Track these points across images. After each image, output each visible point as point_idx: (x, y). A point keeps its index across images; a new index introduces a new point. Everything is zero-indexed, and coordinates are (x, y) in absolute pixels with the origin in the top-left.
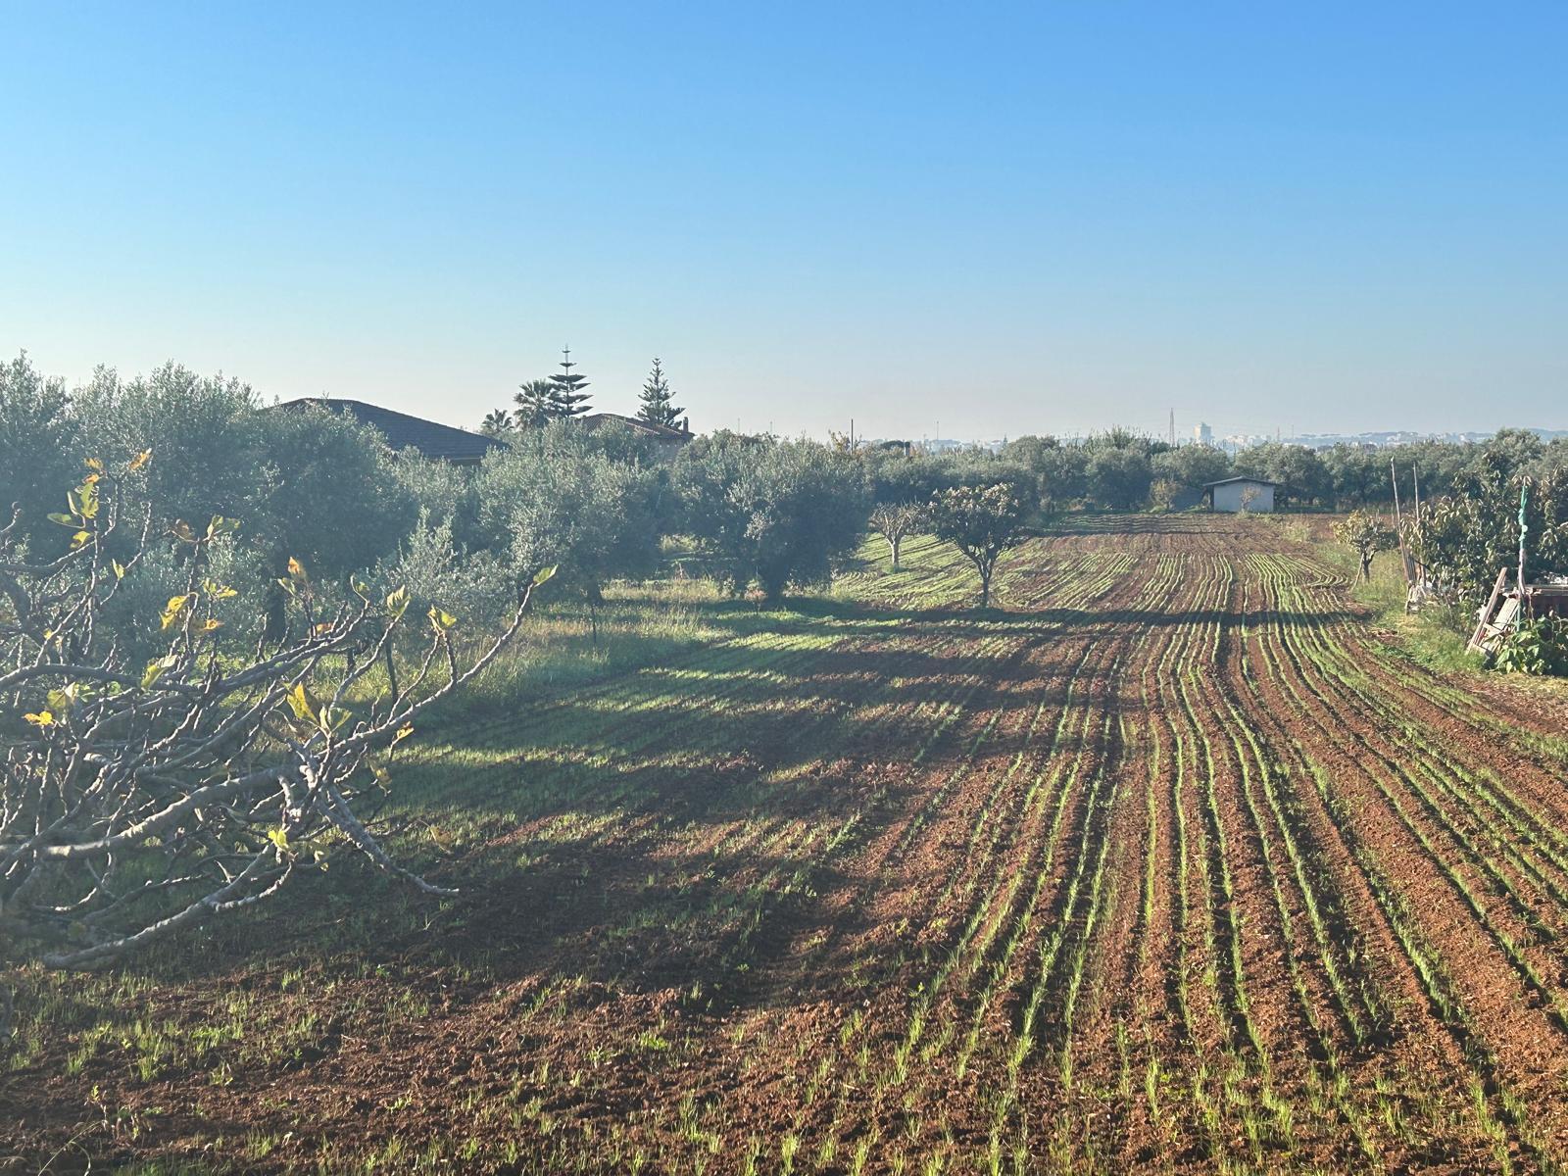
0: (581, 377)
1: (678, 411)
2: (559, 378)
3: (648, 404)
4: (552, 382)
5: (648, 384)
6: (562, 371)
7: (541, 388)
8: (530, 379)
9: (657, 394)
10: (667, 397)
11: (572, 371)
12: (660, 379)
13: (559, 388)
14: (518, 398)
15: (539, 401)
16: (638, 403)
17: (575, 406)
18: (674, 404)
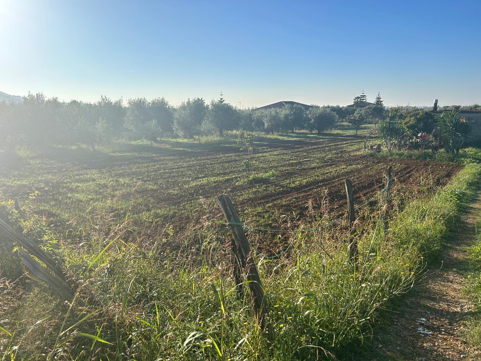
1: (382, 101)
3: (377, 100)
5: (377, 96)
6: (362, 95)
7: (358, 98)
8: (356, 96)
9: (379, 98)
10: (380, 99)
11: (364, 95)
12: (379, 96)
13: (361, 97)
14: (354, 100)
15: (358, 100)
16: (375, 100)
17: (364, 101)
18: (381, 100)
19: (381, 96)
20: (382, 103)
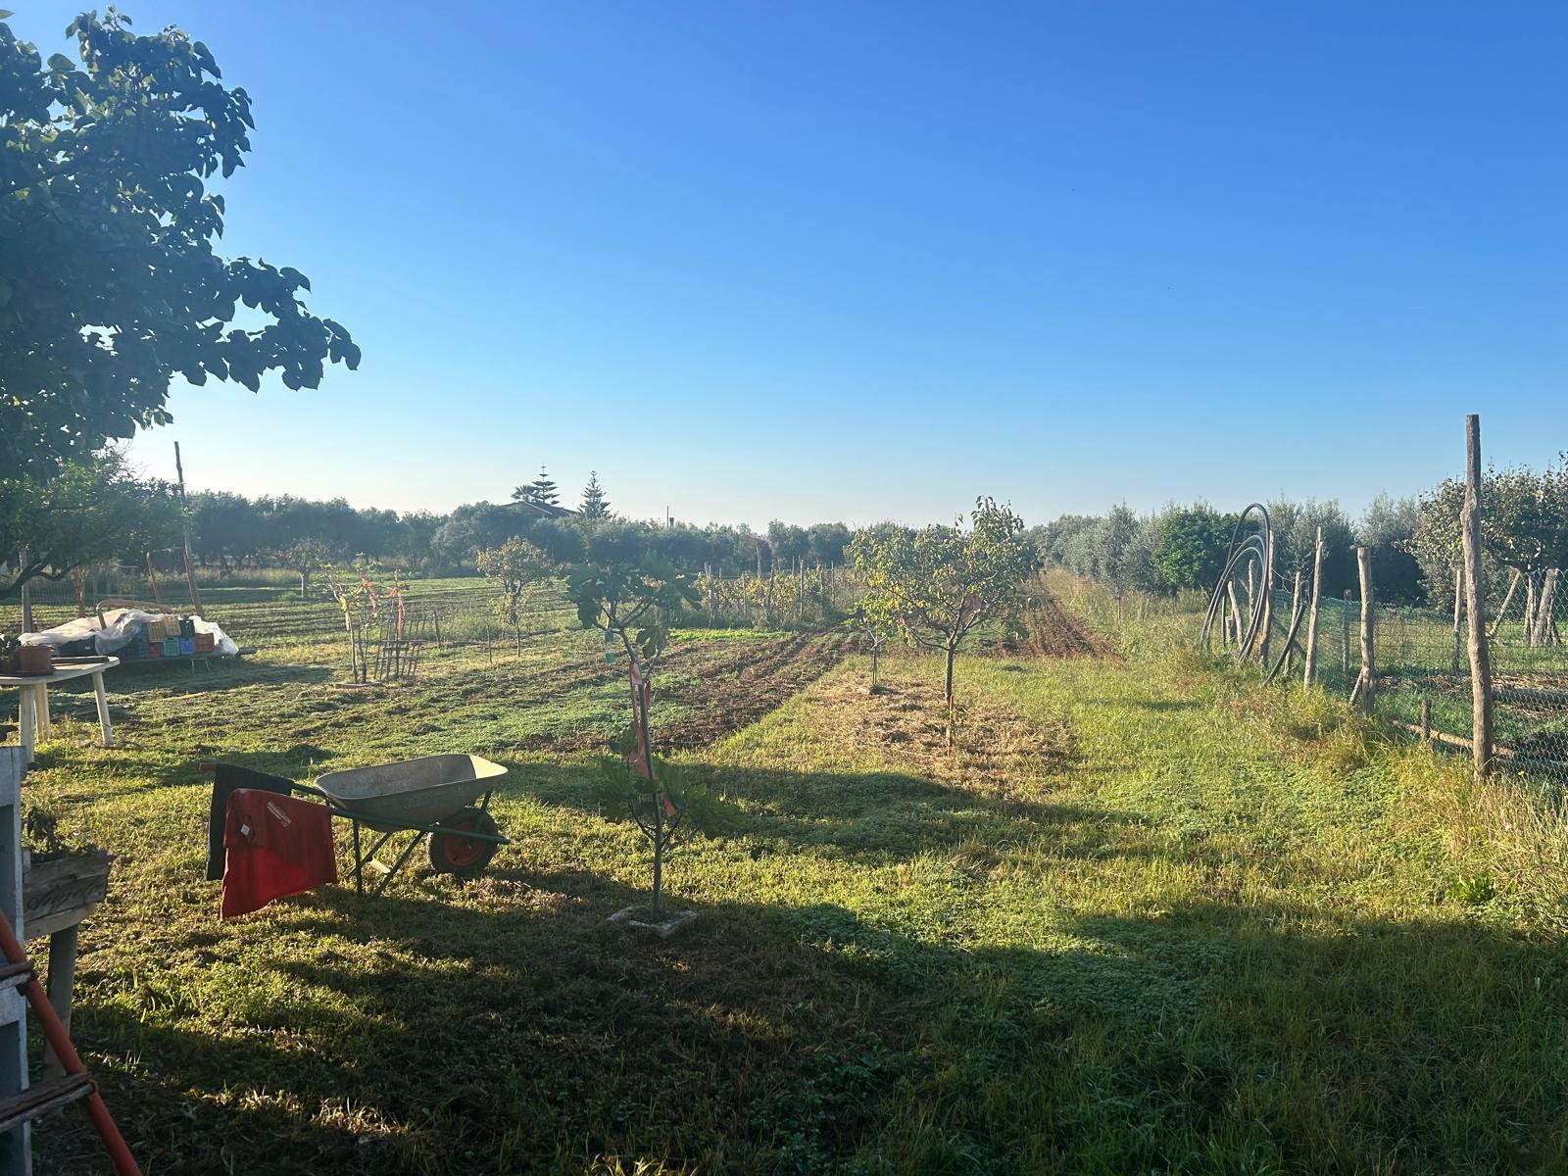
0: (552, 483)
1: (606, 504)
2: (537, 483)
3: (588, 500)
4: (535, 486)
5: (588, 487)
6: (541, 479)
7: (528, 490)
8: (520, 484)
9: (594, 493)
10: (600, 495)
11: (546, 479)
12: (596, 485)
13: (537, 489)
14: (513, 496)
15: (527, 499)
16: (583, 501)
17: (548, 501)
18: (603, 500)
19: (602, 486)
20: (606, 509)
